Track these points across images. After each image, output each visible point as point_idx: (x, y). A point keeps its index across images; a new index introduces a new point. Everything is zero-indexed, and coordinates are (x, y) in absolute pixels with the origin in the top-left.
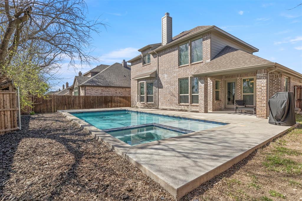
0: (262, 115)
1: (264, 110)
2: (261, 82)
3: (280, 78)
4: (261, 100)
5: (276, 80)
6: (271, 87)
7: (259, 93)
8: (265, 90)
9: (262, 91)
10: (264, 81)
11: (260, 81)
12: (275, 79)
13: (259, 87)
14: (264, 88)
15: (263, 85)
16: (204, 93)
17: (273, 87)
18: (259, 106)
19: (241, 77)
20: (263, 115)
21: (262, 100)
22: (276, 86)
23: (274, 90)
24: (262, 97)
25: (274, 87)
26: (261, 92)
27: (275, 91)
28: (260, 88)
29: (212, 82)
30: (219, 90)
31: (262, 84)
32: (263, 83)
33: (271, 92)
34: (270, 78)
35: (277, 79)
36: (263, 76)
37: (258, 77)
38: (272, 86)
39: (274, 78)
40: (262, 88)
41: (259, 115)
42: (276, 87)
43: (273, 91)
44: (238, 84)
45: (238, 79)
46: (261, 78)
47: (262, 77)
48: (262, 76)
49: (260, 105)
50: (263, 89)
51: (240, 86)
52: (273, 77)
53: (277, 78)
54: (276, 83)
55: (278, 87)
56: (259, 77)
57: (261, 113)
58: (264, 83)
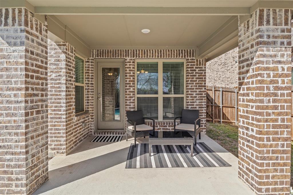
0: (276, 183)
1: (285, 165)
2: (275, 56)
3: (203, 66)
4: (274, 127)
5: (197, 70)
6: (190, 84)
7: (269, 101)
8: (286, 88)
9: (279, 92)
10: (282, 56)
11: (271, 53)
12: (196, 68)
13: (269, 76)
14: (283, 82)
15: (280, 72)
16: (26, 95)
17: (193, 84)
18: (268, 152)
19: (134, 57)
20: (282, 183)
21: (280, 126)
22: (197, 82)
23: (195, 90)
24: (279, 114)
25: (195, 83)
26: (276, 95)
27: (196, 92)
28: (272, 82)
29: (63, 56)
30: (84, 85)
31: (280, 66)
32: (280, 62)
33: (190, 93)
34: (188, 65)
35: (200, 68)
36: (280, 34)
37: (265, 39)
38: (191, 81)
39: (194, 65)
40: (278, 83)
41: (268, 184)
42: (197, 84)
43: (193, 92)
44: (128, 72)
45: (128, 60)
46: (274, 43)
47: (276, 37)
48: (276, 34)
49: (271, 146)
50: (280, 85)
51: (132, 78)
52: (192, 64)
53: (198, 66)
54: (199, 76)
55: (201, 84)
56: (269, 36)
57: (273, 177)
58: (284, 63)
